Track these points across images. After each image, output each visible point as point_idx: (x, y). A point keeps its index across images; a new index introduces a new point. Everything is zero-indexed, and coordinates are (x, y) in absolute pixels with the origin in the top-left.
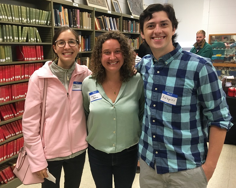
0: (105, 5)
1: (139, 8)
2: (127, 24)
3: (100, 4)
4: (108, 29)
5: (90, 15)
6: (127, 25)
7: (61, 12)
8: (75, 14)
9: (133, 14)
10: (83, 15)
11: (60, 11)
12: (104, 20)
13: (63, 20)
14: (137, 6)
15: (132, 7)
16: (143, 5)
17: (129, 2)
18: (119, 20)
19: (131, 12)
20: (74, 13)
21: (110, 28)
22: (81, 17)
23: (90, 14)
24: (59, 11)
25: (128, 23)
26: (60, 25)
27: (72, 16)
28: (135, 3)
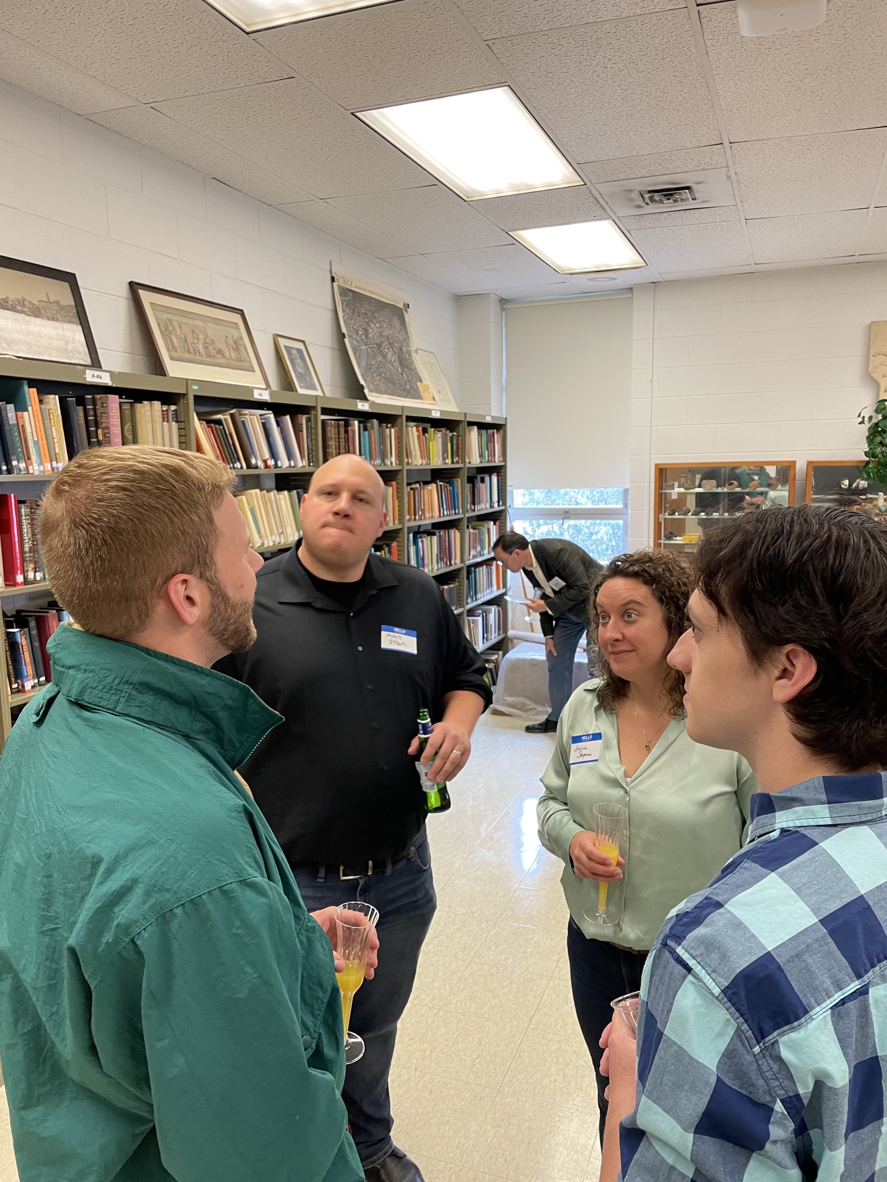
0: (245, 364)
1: (397, 364)
2: (342, 435)
3: (223, 361)
4: (260, 464)
5: (170, 413)
6: (342, 440)
7: (27, 410)
8: (95, 415)
9: (371, 391)
10: (138, 416)
11: (21, 407)
12: (240, 428)
13: (36, 443)
14: (384, 357)
15: (364, 363)
16: (414, 354)
17: (351, 343)
18: (308, 420)
19: (362, 382)
20: (91, 413)
21: (267, 455)
22: (128, 426)
23: (173, 408)
24: (16, 410)
25: (346, 432)
26: (22, 465)
27: (82, 422)
28: (379, 346)
